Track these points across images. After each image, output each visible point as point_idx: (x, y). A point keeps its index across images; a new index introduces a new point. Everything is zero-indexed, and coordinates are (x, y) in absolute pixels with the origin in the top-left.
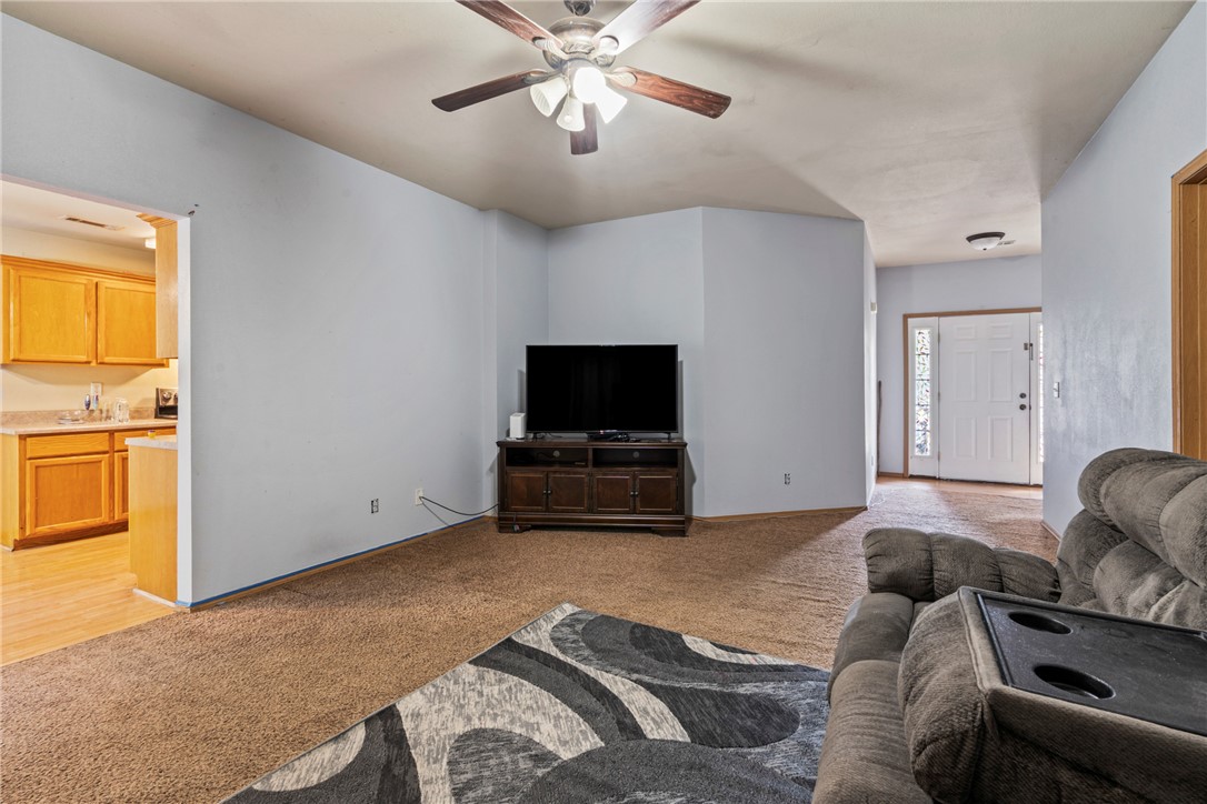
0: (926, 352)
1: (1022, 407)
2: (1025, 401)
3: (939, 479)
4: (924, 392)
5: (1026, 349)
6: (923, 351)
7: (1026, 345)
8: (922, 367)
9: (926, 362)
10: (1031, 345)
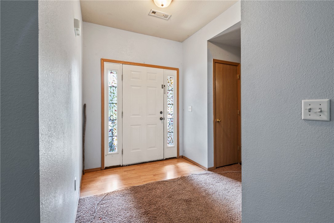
0: (115, 85)
1: (161, 119)
2: (162, 116)
3: (123, 166)
4: (114, 111)
5: (162, 88)
6: (113, 84)
7: (162, 85)
8: (113, 94)
9: (115, 92)
10: (165, 86)
